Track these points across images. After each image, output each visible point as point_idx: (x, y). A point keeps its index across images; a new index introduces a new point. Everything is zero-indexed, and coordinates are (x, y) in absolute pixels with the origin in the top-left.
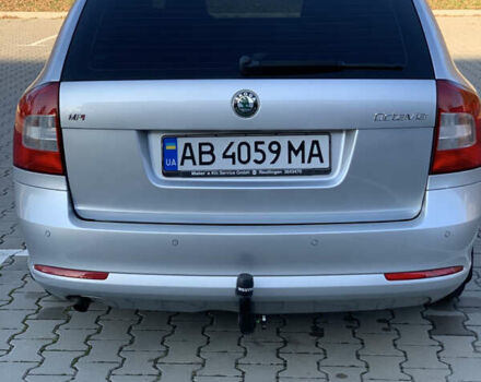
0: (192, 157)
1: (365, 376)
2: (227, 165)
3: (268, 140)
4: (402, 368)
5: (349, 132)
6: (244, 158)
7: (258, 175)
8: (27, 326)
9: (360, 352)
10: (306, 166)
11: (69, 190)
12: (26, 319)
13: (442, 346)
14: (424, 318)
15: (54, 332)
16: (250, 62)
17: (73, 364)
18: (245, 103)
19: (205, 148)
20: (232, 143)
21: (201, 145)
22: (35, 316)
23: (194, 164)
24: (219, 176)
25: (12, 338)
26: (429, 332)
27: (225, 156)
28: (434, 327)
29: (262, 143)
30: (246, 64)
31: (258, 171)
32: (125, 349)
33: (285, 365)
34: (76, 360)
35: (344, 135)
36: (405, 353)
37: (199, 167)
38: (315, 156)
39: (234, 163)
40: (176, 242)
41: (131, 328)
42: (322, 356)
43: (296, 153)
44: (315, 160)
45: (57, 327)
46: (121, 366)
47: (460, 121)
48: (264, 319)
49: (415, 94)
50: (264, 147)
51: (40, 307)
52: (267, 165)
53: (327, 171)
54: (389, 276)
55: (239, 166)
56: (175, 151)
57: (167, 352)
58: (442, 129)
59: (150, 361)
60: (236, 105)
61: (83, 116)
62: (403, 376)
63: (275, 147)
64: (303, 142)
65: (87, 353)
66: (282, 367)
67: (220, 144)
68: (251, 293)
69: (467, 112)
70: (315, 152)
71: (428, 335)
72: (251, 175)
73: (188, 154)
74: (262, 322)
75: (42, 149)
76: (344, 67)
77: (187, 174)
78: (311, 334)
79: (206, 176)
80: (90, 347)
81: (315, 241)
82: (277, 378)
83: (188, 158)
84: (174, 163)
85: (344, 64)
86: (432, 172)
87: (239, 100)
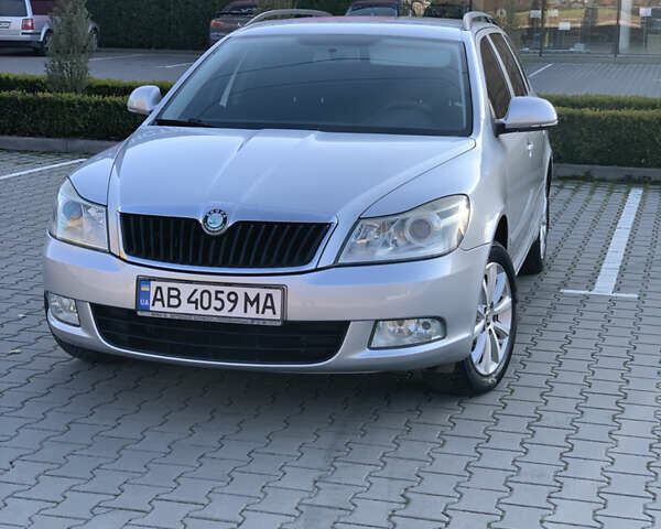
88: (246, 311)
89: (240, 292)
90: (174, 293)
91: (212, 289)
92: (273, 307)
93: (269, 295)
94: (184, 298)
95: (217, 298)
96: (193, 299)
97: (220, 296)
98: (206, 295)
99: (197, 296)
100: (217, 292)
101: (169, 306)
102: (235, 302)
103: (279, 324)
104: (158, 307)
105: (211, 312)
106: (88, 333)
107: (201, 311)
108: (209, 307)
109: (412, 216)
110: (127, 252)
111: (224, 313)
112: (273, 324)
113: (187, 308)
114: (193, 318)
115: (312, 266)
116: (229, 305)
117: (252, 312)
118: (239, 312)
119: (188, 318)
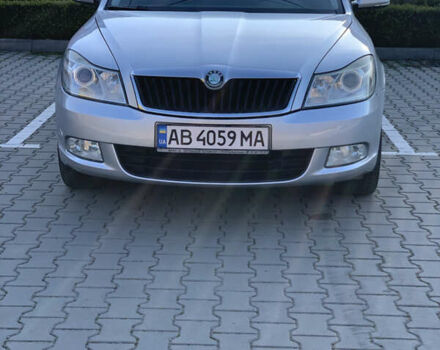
88: (242, 144)
89: (238, 131)
90: (186, 134)
91: (216, 130)
92: (262, 141)
93: (259, 132)
94: (194, 137)
95: (220, 136)
96: (201, 138)
97: (222, 134)
98: (211, 135)
99: (205, 135)
100: (220, 132)
101: (182, 143)
102: (234, 138)
103: (267, 153)
104: (174, 144)
105: (216, 146)
106: (112, 167)
107: (207, 146)
108: (214, 143)
109: (344, 72)
110: (145, 104)
111: (226, 147)
112: (263, 153)
113: (196, 145)
114: (201, 152)
115: (287, 110)
116: (229, 141)
117: (246, 145)
118: (237, 146)
119: (197, 152)
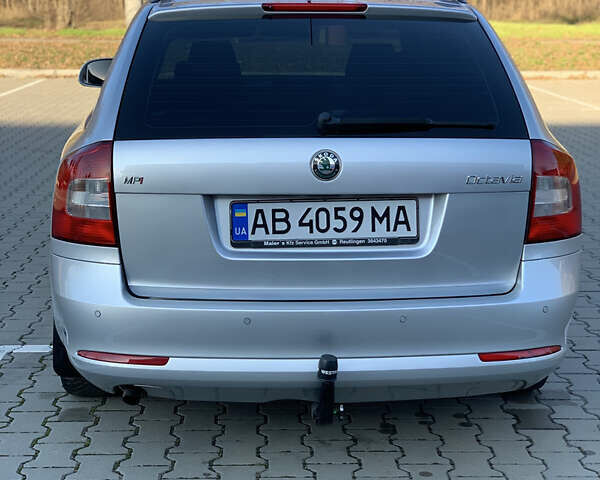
0: (265, 225)
1: (452, 474)
2: (304, 233)
3: (349, 205)
4: (491, 465)
5: (438, 196)
6: (323, 226)
7: (339, 245)
8: (49, 429)
9: (441, 449)
10: (392, 234)
11: (122, 263)
12: (45, 422)
13: (531, 441)
14: (504, 411)
15: (83, 434)
16: (330, 119)
17: (114, 469)
18: (326, 164)
19: (279, 215)
20: (309, 210)
21: (274, 211)
22: (56, 418)
23: (267, 232)
24: (295, 246)
25: (35, 442)
26: (514, 426)
27: (301, 224)
28: (519, 421)
29: (343, 209)
30: (325, 121)
31: (338, 241)
32: (170, 451)
33: (360, 465)
34: (117, 464)
35: (432, 200)
36: (491, 448)
37: (272, 237)
38: (402, 223)
39: (311, 232)
40: (248, 320)
41: (172, 428)
42: (400, 455)
43: (381, 220)
44: (402, 228)
45: (86, 429)
46: (172, 469)
47: (555, 186)
48: (342, 409)
49: (508, 156)
50: (345, 214)
51: (60, 409)
52: (348, 234)
53: (415, 241)
54: (484, 357)
55: (317, 235)
56: (245, 219)
57: (221, 454)
58: (538, 194)
59: (204, 463)
60: (315, 167)
61: (141, 180)
62: (494, 473)
63: (357, 214)
64: (388, 209)
65: (129, 456)
66: (357, 466)
67: (296, 211)
68: (334, 376)
69: (562, 175)
70: (402, 218)
71: (513, 430)
72: (330, 245)
73: (260, 222)
74: (339, 413)
75: (88, 216)
76: (433, 126)
77: (259, 244)
78: (382, 432)
79: (280, 246)
80: (131, 451)
81: (404, 318)
82: (354, 477)
83: (260, 226)
84: (244, 232)
85: (432, 122)
86: (528, 240)
87: (319, 161)
